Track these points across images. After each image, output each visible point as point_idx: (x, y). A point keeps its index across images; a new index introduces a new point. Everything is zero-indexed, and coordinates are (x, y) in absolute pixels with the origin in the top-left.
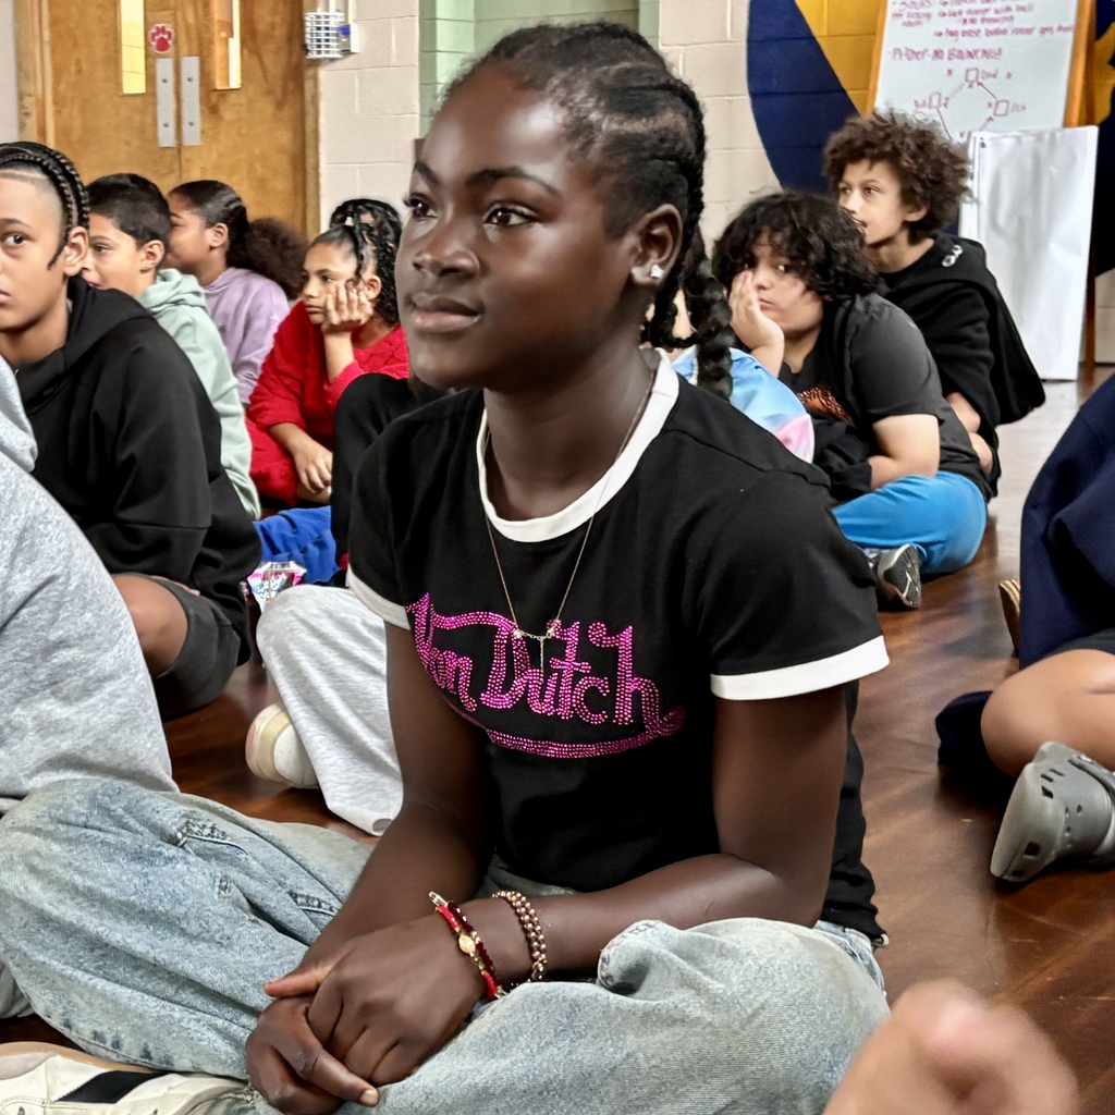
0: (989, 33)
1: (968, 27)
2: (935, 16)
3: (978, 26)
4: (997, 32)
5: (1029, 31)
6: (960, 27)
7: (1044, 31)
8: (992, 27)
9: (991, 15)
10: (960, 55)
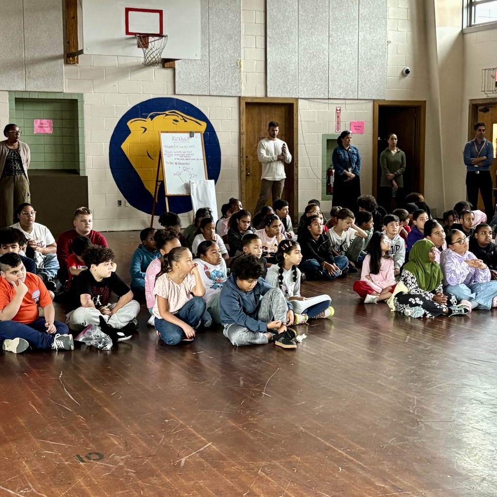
0: (186, 159)
1: (182, 158)
2: (174, 155)
3: (183, 158)
4: (188, 159)
5: (194, 159)
6: (180, 158)
7: (197, 159)
8: (186, 158)
9: (185, 155)
10: (181, 164)
